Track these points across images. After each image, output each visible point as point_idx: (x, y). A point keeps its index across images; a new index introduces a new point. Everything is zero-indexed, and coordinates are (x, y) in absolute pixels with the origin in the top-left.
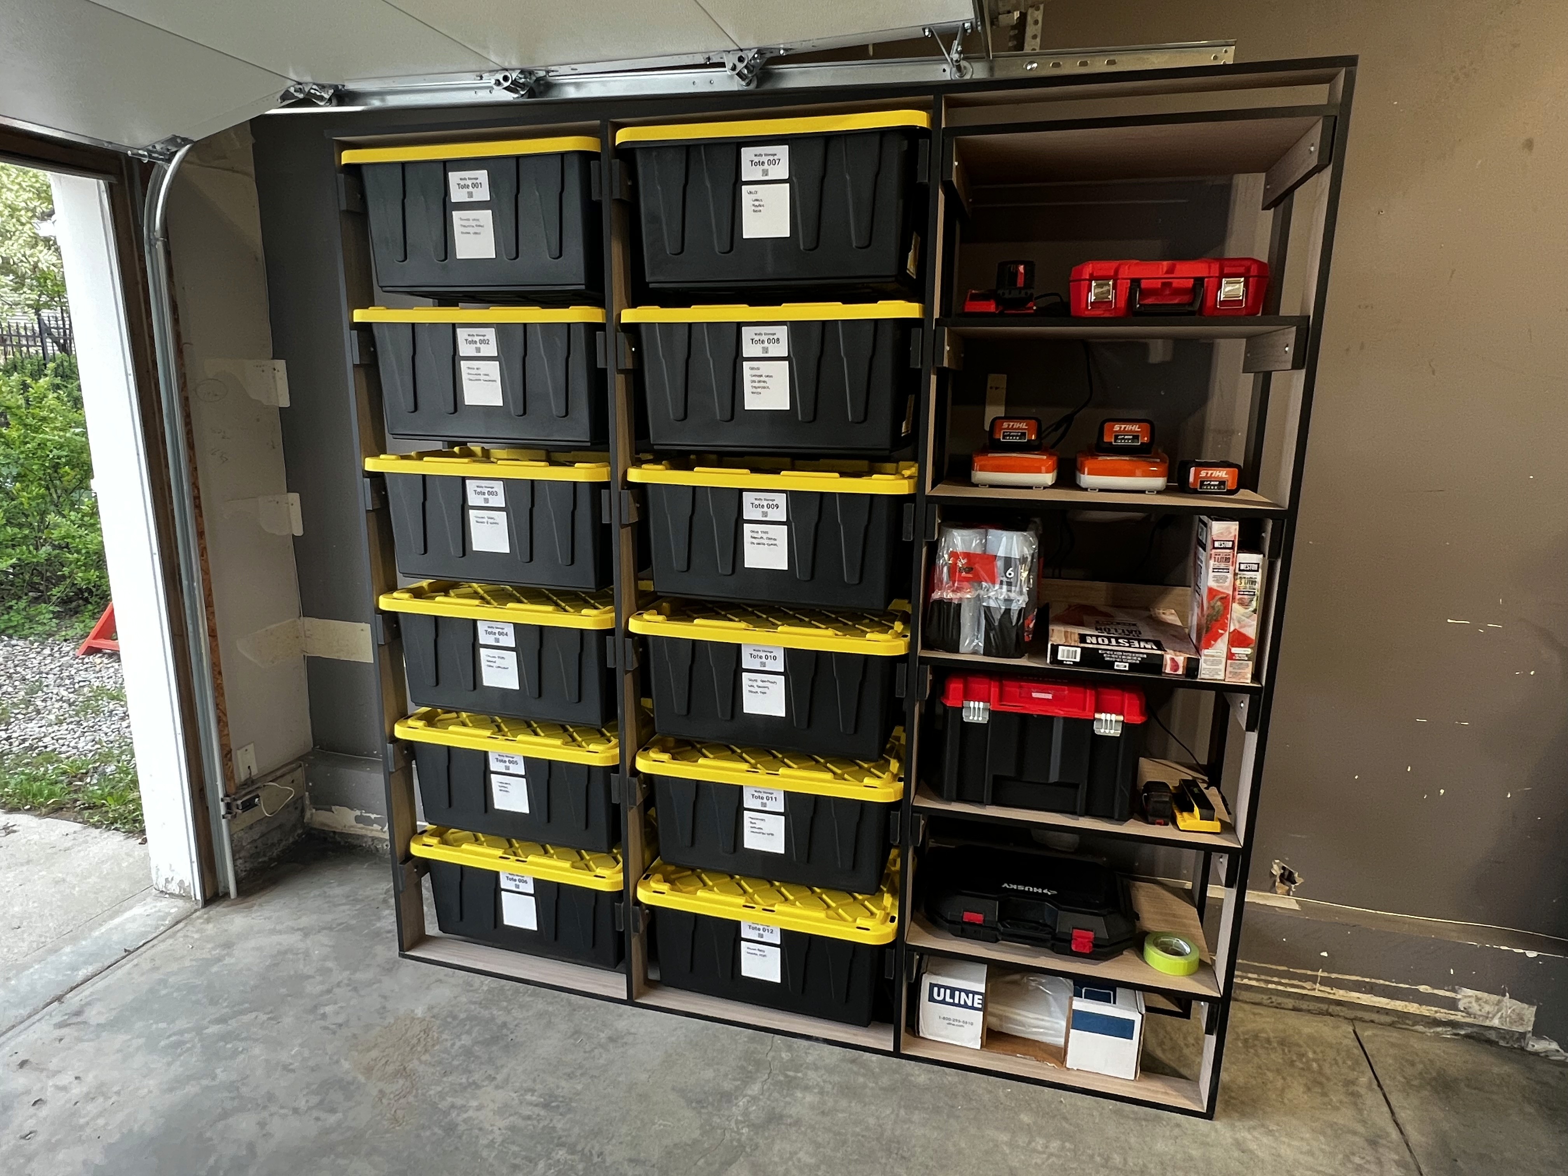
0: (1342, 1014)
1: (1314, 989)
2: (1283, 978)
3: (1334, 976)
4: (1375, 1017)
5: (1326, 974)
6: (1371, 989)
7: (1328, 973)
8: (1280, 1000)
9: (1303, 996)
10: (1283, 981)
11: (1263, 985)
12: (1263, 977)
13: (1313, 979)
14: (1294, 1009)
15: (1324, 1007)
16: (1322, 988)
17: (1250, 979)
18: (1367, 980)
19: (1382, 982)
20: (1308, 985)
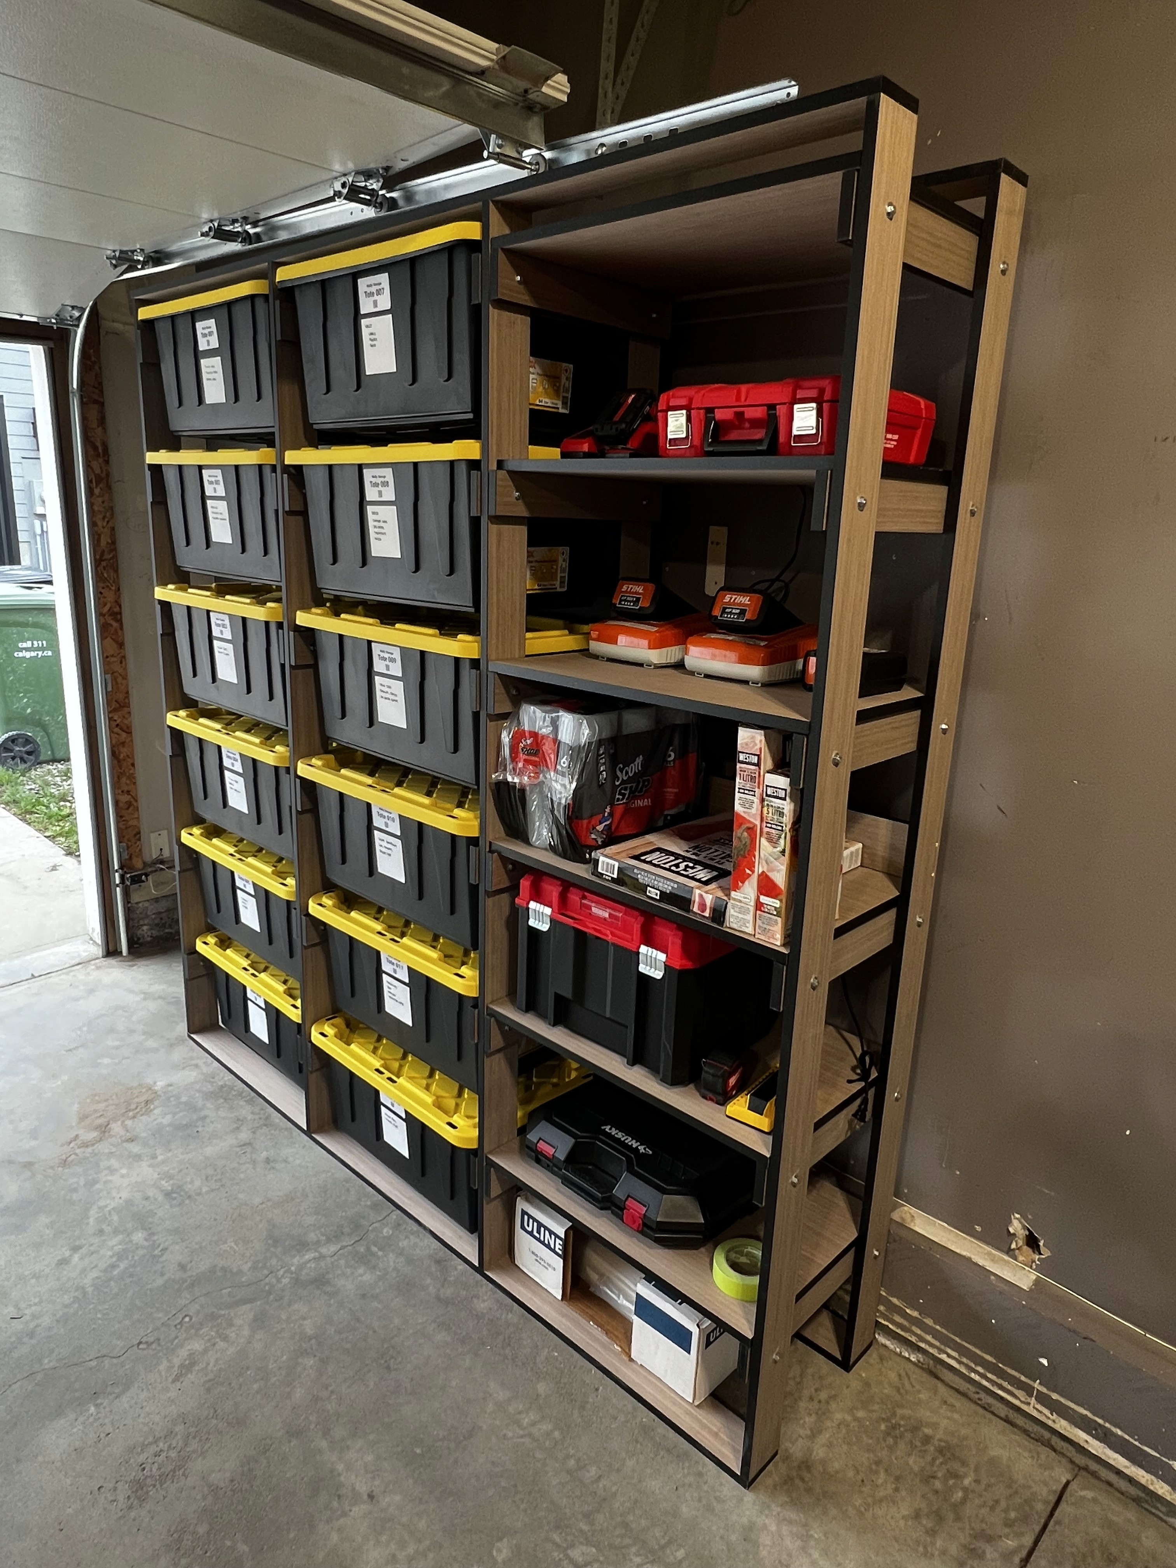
0: (1069, 1454)
1: (1029, 1404)
2: (990, 1372)
3: (1055, 1396)
4: (1113, 1478)
5: (1044, 1390)
6: (1105, 1437)
7: (1048, 1389)
8: (990, 1400)
9: (1018, 1409)
10: (989, 1375)
11: (964, 1370)
12: (964, 1360)
13: (1029, 1390)
14: (1007, 1420)
15: (1047, 1435)
16: (1039, 1406)
17: (949, 1356)
18: (1100, 1421)
19: (1120, 1432)
20: (1020, 1393)
